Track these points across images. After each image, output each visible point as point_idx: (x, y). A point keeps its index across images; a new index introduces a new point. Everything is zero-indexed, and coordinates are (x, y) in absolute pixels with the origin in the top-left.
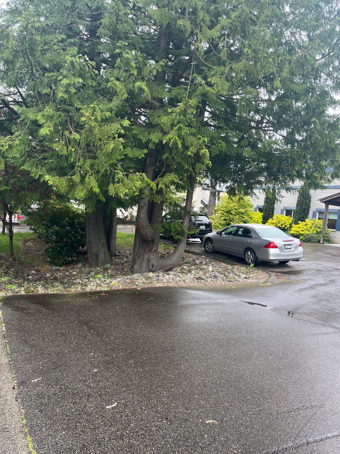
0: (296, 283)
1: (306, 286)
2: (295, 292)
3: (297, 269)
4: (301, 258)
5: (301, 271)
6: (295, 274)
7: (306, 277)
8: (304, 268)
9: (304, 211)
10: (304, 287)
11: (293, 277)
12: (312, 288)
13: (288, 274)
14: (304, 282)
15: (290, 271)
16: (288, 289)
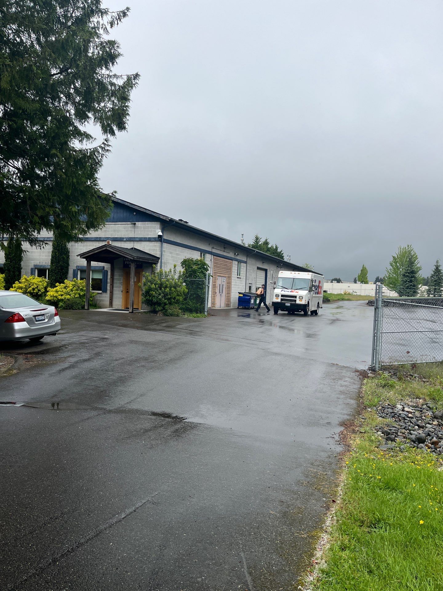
0: (53, 364)
1: (66, 365)
2: (51, 375)
3: (54, 346)
4: (58, 330)
5: (60, 347)
6: (52, 353)
7: (65, 355)
8: (63, 343)
9: (62, 269)
10: (63, 367)
11: (49, 357)
12: (72, 367)
13: (43, 354)
14: (63, 362)
15: (45, 350)
16: (41, 374)
